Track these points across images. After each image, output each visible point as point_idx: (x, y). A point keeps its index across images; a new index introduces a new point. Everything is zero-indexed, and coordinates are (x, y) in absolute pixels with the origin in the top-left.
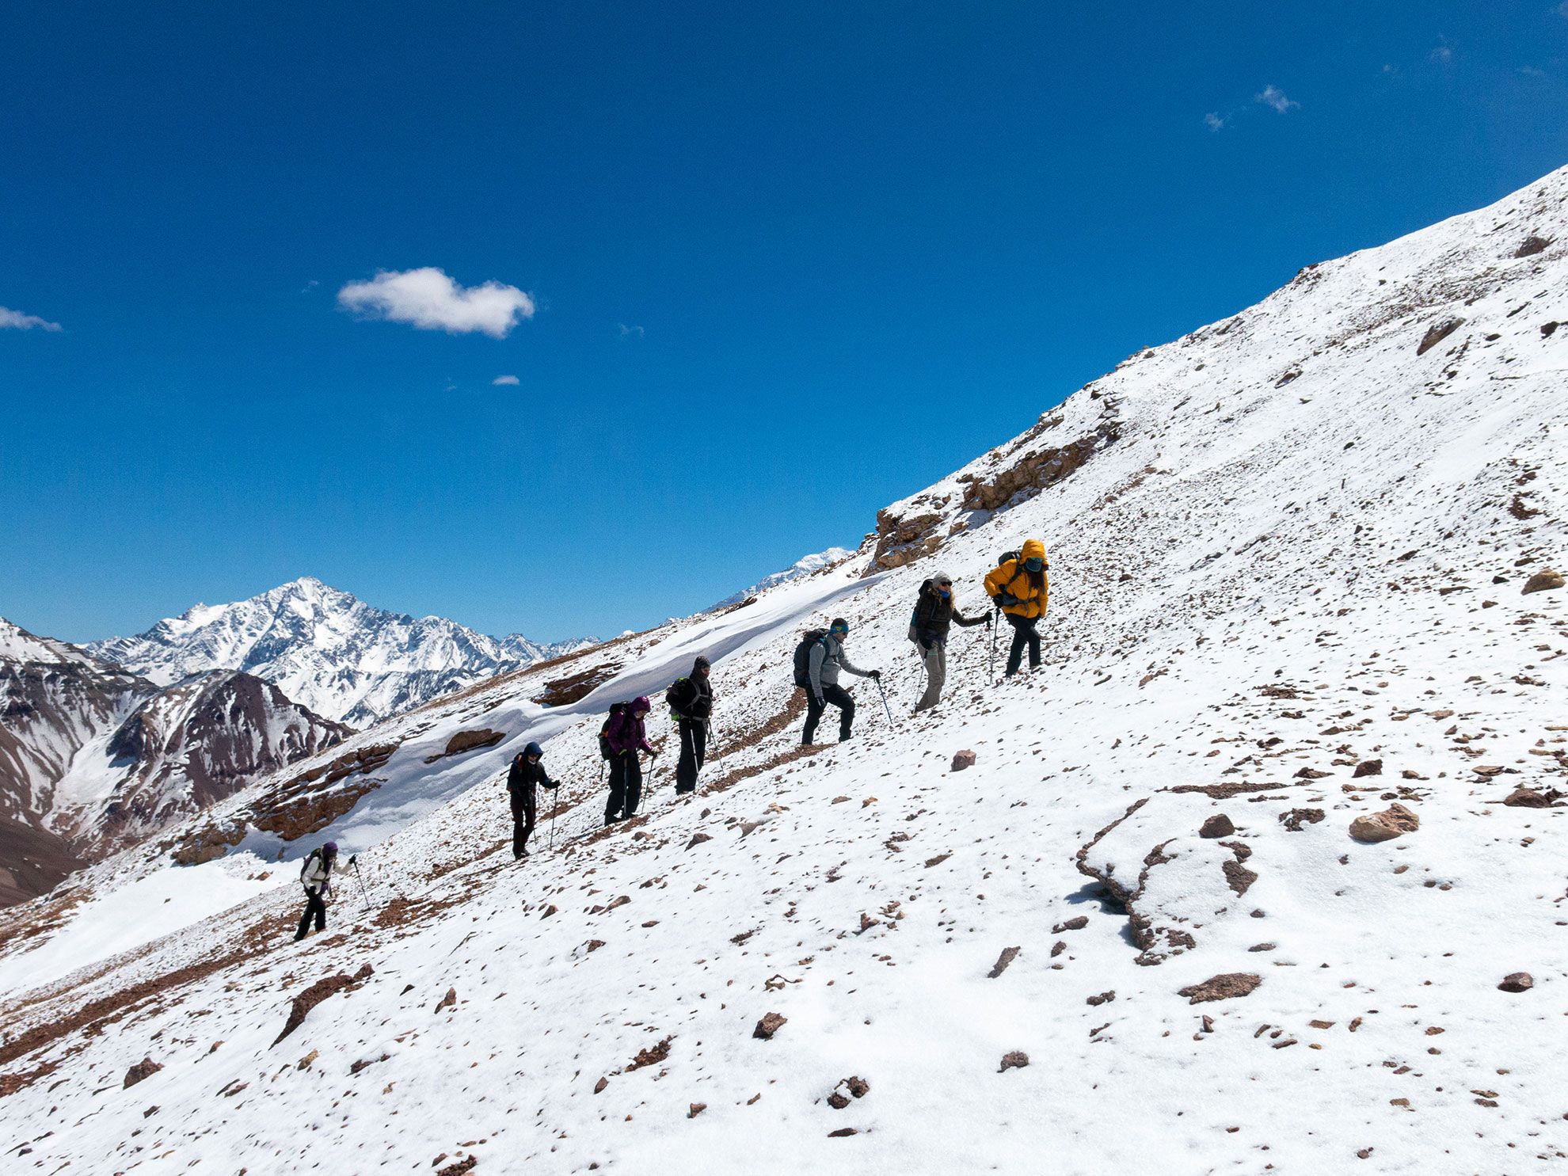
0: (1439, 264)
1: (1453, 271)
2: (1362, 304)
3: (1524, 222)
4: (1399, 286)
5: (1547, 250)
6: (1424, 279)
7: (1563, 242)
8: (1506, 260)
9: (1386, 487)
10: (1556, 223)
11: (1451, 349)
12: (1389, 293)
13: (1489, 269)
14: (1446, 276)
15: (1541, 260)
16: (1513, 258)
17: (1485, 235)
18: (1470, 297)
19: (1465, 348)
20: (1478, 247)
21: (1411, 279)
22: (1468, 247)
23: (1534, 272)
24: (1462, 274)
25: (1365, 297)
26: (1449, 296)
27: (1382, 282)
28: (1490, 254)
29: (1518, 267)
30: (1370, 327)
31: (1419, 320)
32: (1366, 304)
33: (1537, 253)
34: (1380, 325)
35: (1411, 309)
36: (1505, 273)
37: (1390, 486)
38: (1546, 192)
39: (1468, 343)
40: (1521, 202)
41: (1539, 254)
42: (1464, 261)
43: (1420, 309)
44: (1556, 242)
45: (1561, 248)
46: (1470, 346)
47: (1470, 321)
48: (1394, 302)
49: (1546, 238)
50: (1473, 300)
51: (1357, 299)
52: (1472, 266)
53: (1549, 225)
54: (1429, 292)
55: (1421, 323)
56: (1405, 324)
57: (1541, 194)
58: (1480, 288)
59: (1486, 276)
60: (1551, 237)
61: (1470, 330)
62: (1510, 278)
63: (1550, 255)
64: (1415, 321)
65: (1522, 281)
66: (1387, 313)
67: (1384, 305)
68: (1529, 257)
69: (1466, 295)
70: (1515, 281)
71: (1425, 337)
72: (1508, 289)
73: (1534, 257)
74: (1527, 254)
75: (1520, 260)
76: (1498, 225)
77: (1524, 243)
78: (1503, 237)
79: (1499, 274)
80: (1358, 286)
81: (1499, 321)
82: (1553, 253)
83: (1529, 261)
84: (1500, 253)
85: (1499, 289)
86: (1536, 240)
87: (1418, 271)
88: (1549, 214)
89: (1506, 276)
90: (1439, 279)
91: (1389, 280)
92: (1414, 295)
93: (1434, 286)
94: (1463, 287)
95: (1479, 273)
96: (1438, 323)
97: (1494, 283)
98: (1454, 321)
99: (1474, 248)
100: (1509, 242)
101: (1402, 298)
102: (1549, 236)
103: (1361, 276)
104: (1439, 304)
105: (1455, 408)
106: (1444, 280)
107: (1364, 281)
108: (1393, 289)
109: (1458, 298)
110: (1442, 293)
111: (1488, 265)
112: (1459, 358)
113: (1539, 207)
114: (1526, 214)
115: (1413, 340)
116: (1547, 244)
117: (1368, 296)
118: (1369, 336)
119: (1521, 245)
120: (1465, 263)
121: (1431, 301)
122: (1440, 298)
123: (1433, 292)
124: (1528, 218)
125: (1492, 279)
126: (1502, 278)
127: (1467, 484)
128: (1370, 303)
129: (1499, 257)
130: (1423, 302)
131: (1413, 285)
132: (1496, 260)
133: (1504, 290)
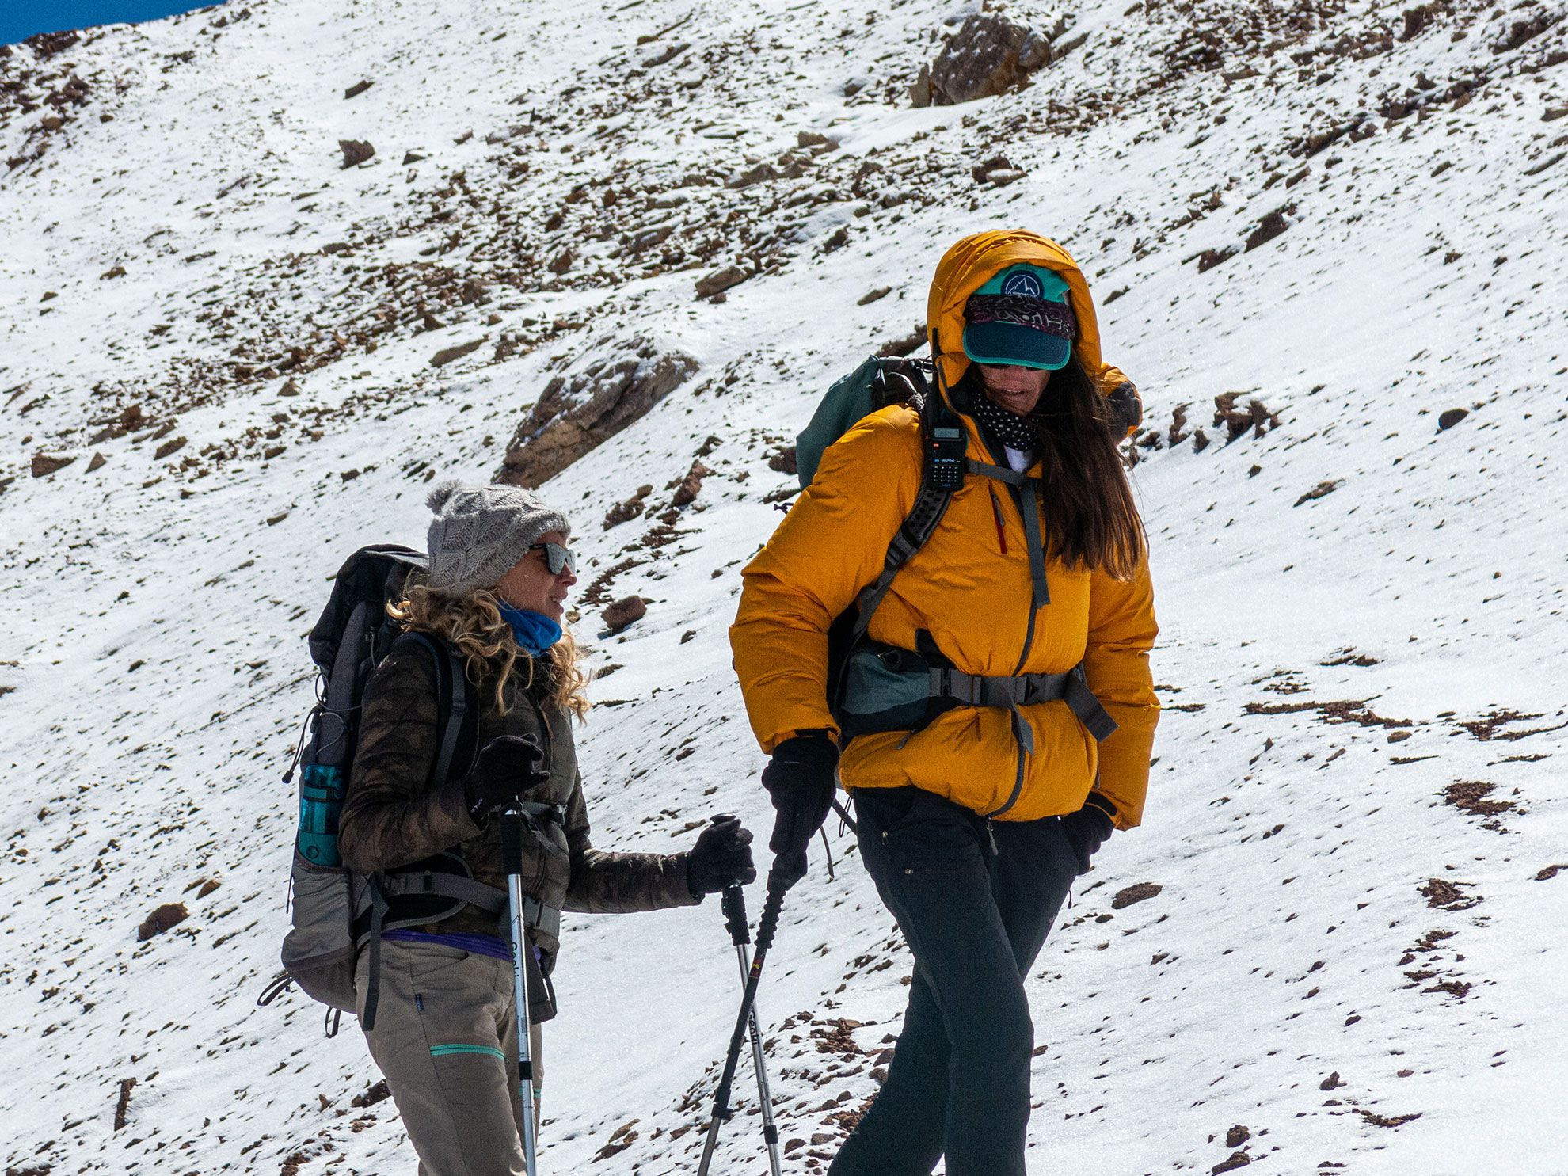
0: (602, 97)
1: (658, 133)
2: (259, 248)
4: (429, 177)
5: (1043, 81)
6: (535, 159)
7: (1105, 54)
8: (879, 109)
9: (309, 1128)
11: (625, 496)
12: (382, 207)
13: (805, 140)
14: (631, 154)
15: (1015, 126)
16: (904, 101)
18: (723, 261)
19: (685, 497)
20: (764, 38)
21: (478, 150)
22: (723, 33)
23: (980, 175)
24: (695, 150)
25: (277, 213)
26: (635, 248)
27: (356, 154)
28: (812, 71)
29: (921, 149)
30: (295, 360)
31: (504, 350)
32: (280, 248)
33: (1001, 92)
34: (336, 352)
35: (474, 294)
36: (868, 169)
37: (328, 1122)
39: (698, 474)
41: (1010, 99)
42: (707, 93)
43: (513, 295)
44: (1078, 54)
45: (1097, 83)
46: (708, 490)
47: (713, 371)
48: (404, 251)
49: (1040, 27)
50: (732, 278)
51: (241, 219)
52: (737, 120)
54: (555, 223)
55: (513, 364)
56: (442, 359)
58: (767, 227)
59: (795, 172)
60: (1060, 28)
61: (711, 415)
62: (891, 191)
63: (1053, 106)
64: (487, 352)
65: (934, 212)
66: (369, 302)
67: (358, 259)
68: (969, 108)
69: (707, 251)
70: (906, 208)
71: (523, 431)
72: (876, 240)
73: (990, 109)
74: (964, 92)
75: (934, 115)
77: (951, 42)
79: (848, 167)
80: (249, 162)
82: (1066, 98)
83: (967, 123)
84: (857, 72)
85: (839, 241)
86: (1000, 30)
87: (513, 115)
89: (874, 180)
90: (599, 166)
91: (388, 146)
92: (488, 228)
93: (577, 195)
94: (698, 213)
95: (765, 153)
96: (579, 368)
97: (825, 211)
98: (647, 369)
99: (749, 38)
100: (893, 26)
101: (436, 236)
102: (1050, 23)
103: (263, 111)
104: (593, 281)
105: (623, 770)
106: (621, 171)
107: (275, 136)
108: (402, 190)
109: (673, 261)
110: (607, 233)
111: (802, 121)
112: (656, 539)
115: (473, 439)
116: (1046, 57)
117: (291, 212)
118: (284, 405)
119: (937, 50)
120: (707, 108)
121: (561, 265)
122: (598, 254)
123: (573, 222)
125: (818, 188)
126: (858, 191)
127: (643, 1129)
128: (297, 246)
129: (851, 90)
130: (527, 263)
131: (488, 180)
132: (836, 105)
133: (858, 244)
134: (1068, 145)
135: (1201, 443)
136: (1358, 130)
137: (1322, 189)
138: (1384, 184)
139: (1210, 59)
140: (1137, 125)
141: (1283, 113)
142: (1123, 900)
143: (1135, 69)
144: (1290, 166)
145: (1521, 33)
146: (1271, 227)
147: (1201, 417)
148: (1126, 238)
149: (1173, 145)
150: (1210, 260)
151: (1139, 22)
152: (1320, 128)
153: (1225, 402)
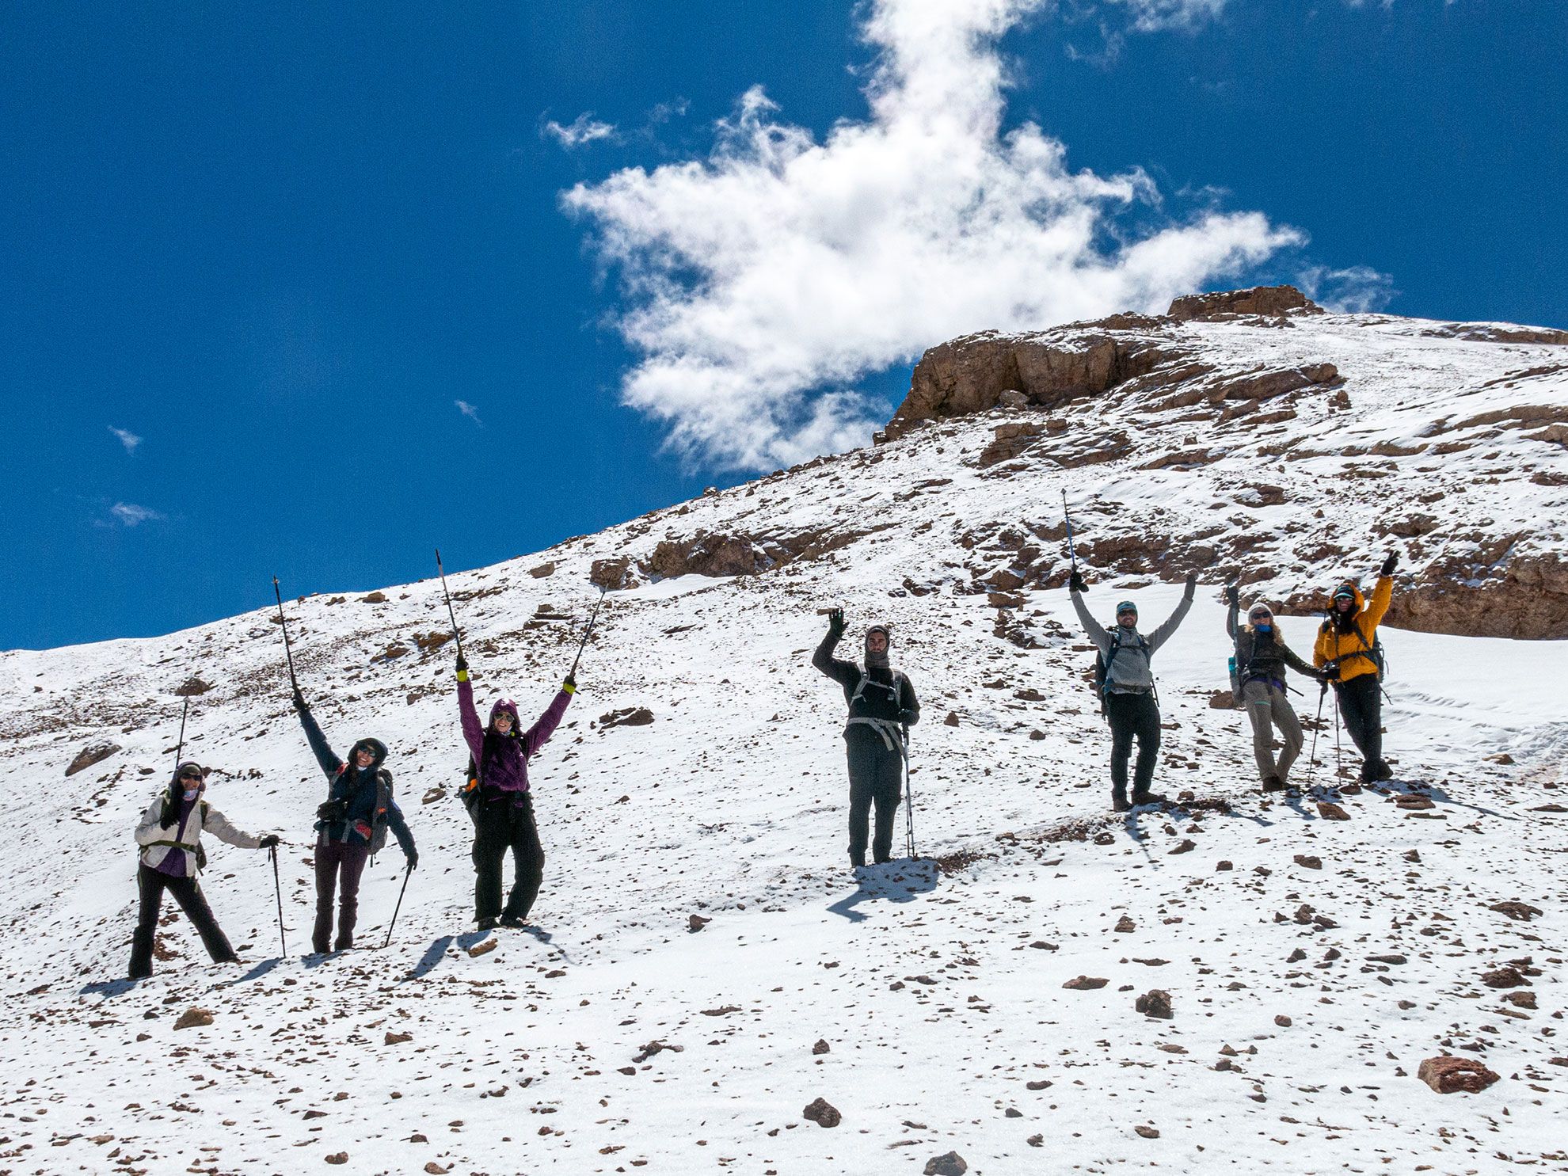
0: (101, 684)
1: (114, 694)
2: (11, 709)
3: (189, 662)
4: (56, 697)
5: (207, 694)
6: (82, 696)
7: (222, 690)
8: (167, 695)
9: (18, 914)
10: (218, 670)
11: (103, 776)
12: (43, 703)
13: (148, 700)
14: (106, 698)
15: (200, 703)
16: (173, 694)
17: (150, 665)
18: (127, 725)
19: (118, 777)
20: (141, 676)
21: (68, 693)
22: (132, 674)
23: (193, 713)
24: (122, 699)
25: (16, 701)
26: (106, 719)
27: (38, 690)
28: (152, 685)
29: (177, 705)
30: (17, 735)
31: (72, 739)
32: (16, 709)
33: (197, 695)
34: (28, 734)
35: (64, 725)
36: (164, 708)
37: (24, 913)
38: (214, 637)
39: (121, 772)
40: (190, 641)
41: (199, 697)
42: (126, 686)
43: (74, 726)
44: (215, 689)
45: (220, 696)
46: (123, 777)
47: (125, 750)
48: (48, 713)
49: (207, 682)
50: (131, 729)
51: (7, 701)
52: (133, 694)
53: (212, 670)
54: (86, 711)
55: (74, 742)
56: (56, 739)
57: (209, 638)
58: (139, 718)
59: (146, 706)
60: (212, 683)
61: (124, 760)
62: (169, 714)
63: (209, 700)
64: (68, 739)
65: (181, 720)
66: (37, 724)
67: (36, 714)
68: (189, 697)
69: (123, 722)
70: (175, 719)
71: (77, 758)
72: (167, 725)
73: (194, 698)
74: (187, 694)
75: (180, 698)
76: (165, 658)
77: (186, 683)
78: (167, 671)
79: (159, 708)
80: (11, 688)
81: (155, 756)
82: (212, 699)
83: (188, 701)
84: (163, 687)
85: (157, 724)
86: (198, 682)
87: (78, 686)
88: (214, 660)
89: (165, 711)
90: (98, 700)
91: (46, 689)
92: (70, 710)
93: (92, 706)
94: (122, 713)
95: (139, 702)
96: (93, 746)
97: (153, 716)
98: (110, 747)
99: (138, 676)
100: (172, 678)
101: (56, 711)
102: (209, 681)
103: (15, 677)
104: (95, 726)
105: (103, 838)
106: (103, 702)
107: (18, 684)
108: (48, 699)
109: (115, 723)
110: (98, 715)
111: (149, 696)
112: (110, 786)
113: (205, 651)
114: (192, 654)
115: (63, 759)
116: (208, 688)
117: (20, 701)
118: (15, 746)
119: (182, 684)
120: (126, 689)
121: (87, 721)
122: (96, 720)
123: (90, 712)
124: (193, 658)
125: (151, 711)
126: (161, 713)
127: (109, 919)
128: (20, 709)
129: (160, 690)
130: (78, 720)
131: (70, 700)
132: (157, 693)
133: (162, 725)
134: (215, 709)
135: (245, 779)
136: (283, 715)
138: (289, 727)
139: (246, 694)
140: (231, 707)
141: (265, 709)
142: (226, 877)
143: (229, 694)
144: (268, 721)
145: (321, 698)
146: (263, 733)
147: (245, 773)
148: (228, 732)
149: (240, 712)
150: (248, 739)
151: (231, 684)
152: (274, 713)
153: (251, 770)
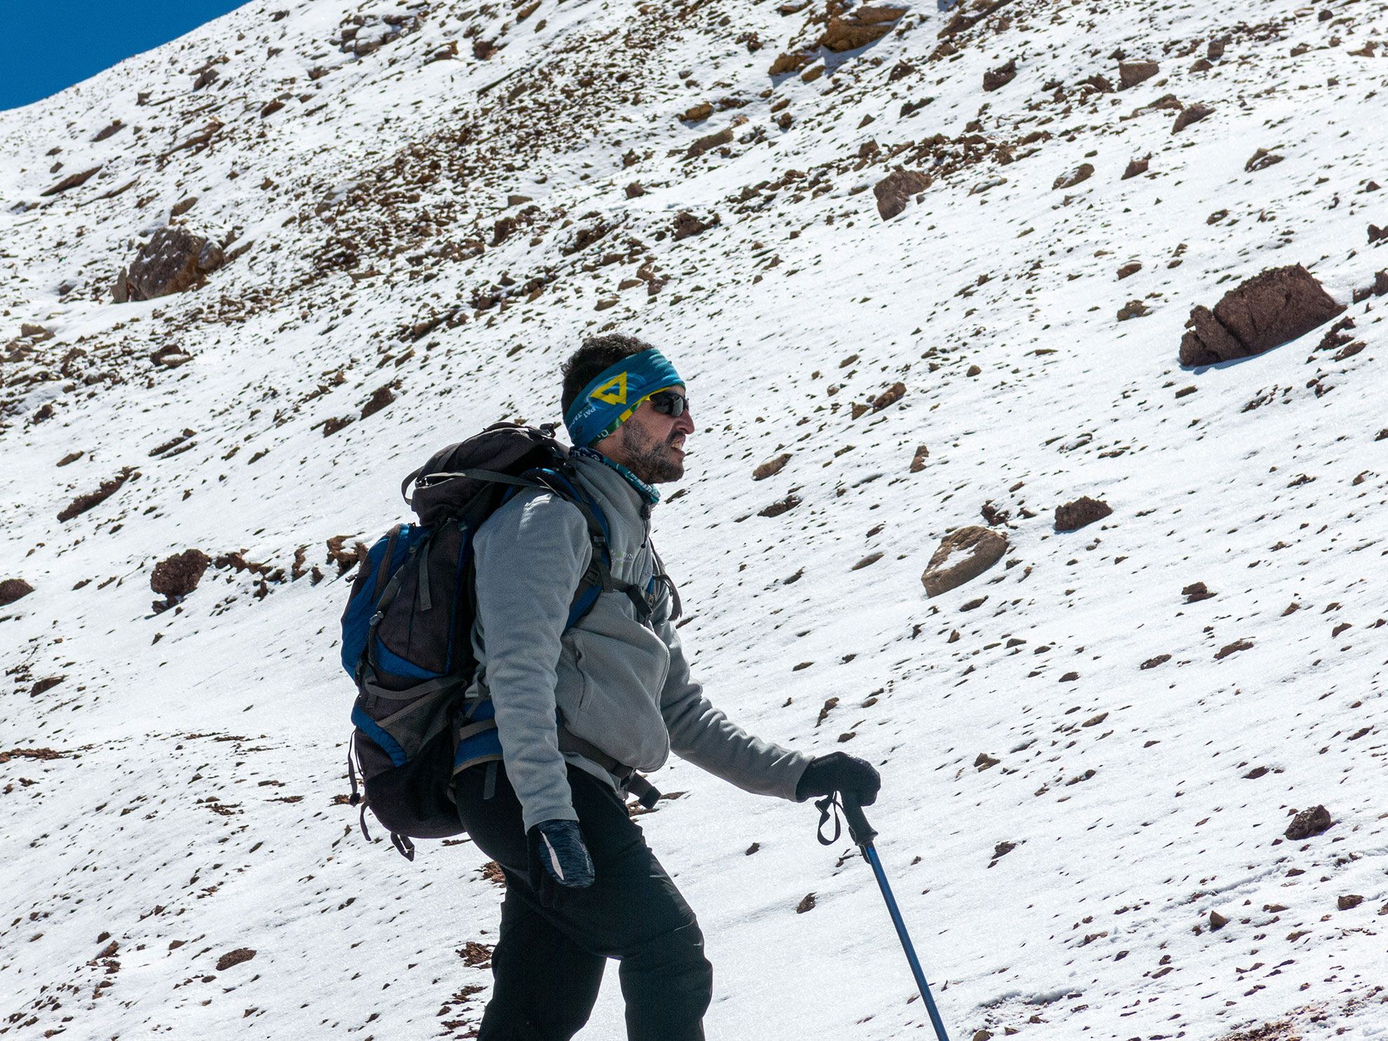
137: (422, 368)
